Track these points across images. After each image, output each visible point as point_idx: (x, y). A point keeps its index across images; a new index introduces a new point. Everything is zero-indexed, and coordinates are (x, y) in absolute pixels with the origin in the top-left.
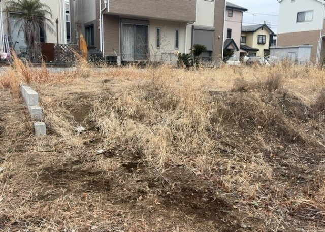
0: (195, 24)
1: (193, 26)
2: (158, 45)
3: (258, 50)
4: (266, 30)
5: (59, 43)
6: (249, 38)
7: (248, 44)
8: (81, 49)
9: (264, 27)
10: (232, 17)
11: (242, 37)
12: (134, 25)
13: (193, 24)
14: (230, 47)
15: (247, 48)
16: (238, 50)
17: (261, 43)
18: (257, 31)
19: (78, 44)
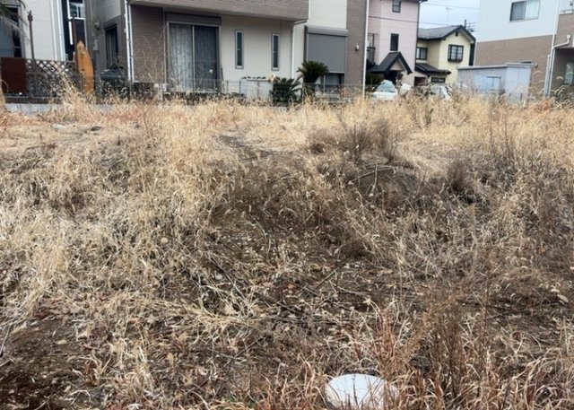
0: (308, 24)
1: (306, 28)
2: (239, 62)
3: (449, 73)
4: (464, 35)
5: (36, 57)
6: (432, 50)
7: (431, 62)
8: (80, 68)
9: (461, 30)
10: (399, 12)
11: (421, 48)
12: (192, 26)
13: (306, 24)
14: (395, 68)
15: (429, 69)
16: (409, 72)
17: (454, 60)
18: (447, 39)
19: (74, 61)
